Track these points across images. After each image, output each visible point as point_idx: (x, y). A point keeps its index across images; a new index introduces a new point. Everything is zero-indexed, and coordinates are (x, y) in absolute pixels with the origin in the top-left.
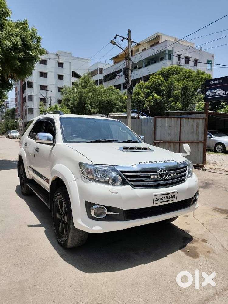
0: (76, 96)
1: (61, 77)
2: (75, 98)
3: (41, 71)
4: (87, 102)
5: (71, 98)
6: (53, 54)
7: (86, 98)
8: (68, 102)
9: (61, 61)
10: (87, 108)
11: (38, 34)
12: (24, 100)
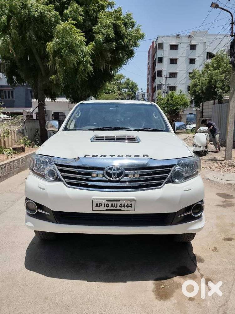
0: (206, 80)
1: (192, 61)
2: (204, 83)
3: (171, 57)
4: (217, 85)
5: (199, 82)
6: (186, 36)
7: (217, 82)
8: (196, 88)
9: (193, 43)
10: (218, 92)
11: (133, 18)
12: (154, 90)
